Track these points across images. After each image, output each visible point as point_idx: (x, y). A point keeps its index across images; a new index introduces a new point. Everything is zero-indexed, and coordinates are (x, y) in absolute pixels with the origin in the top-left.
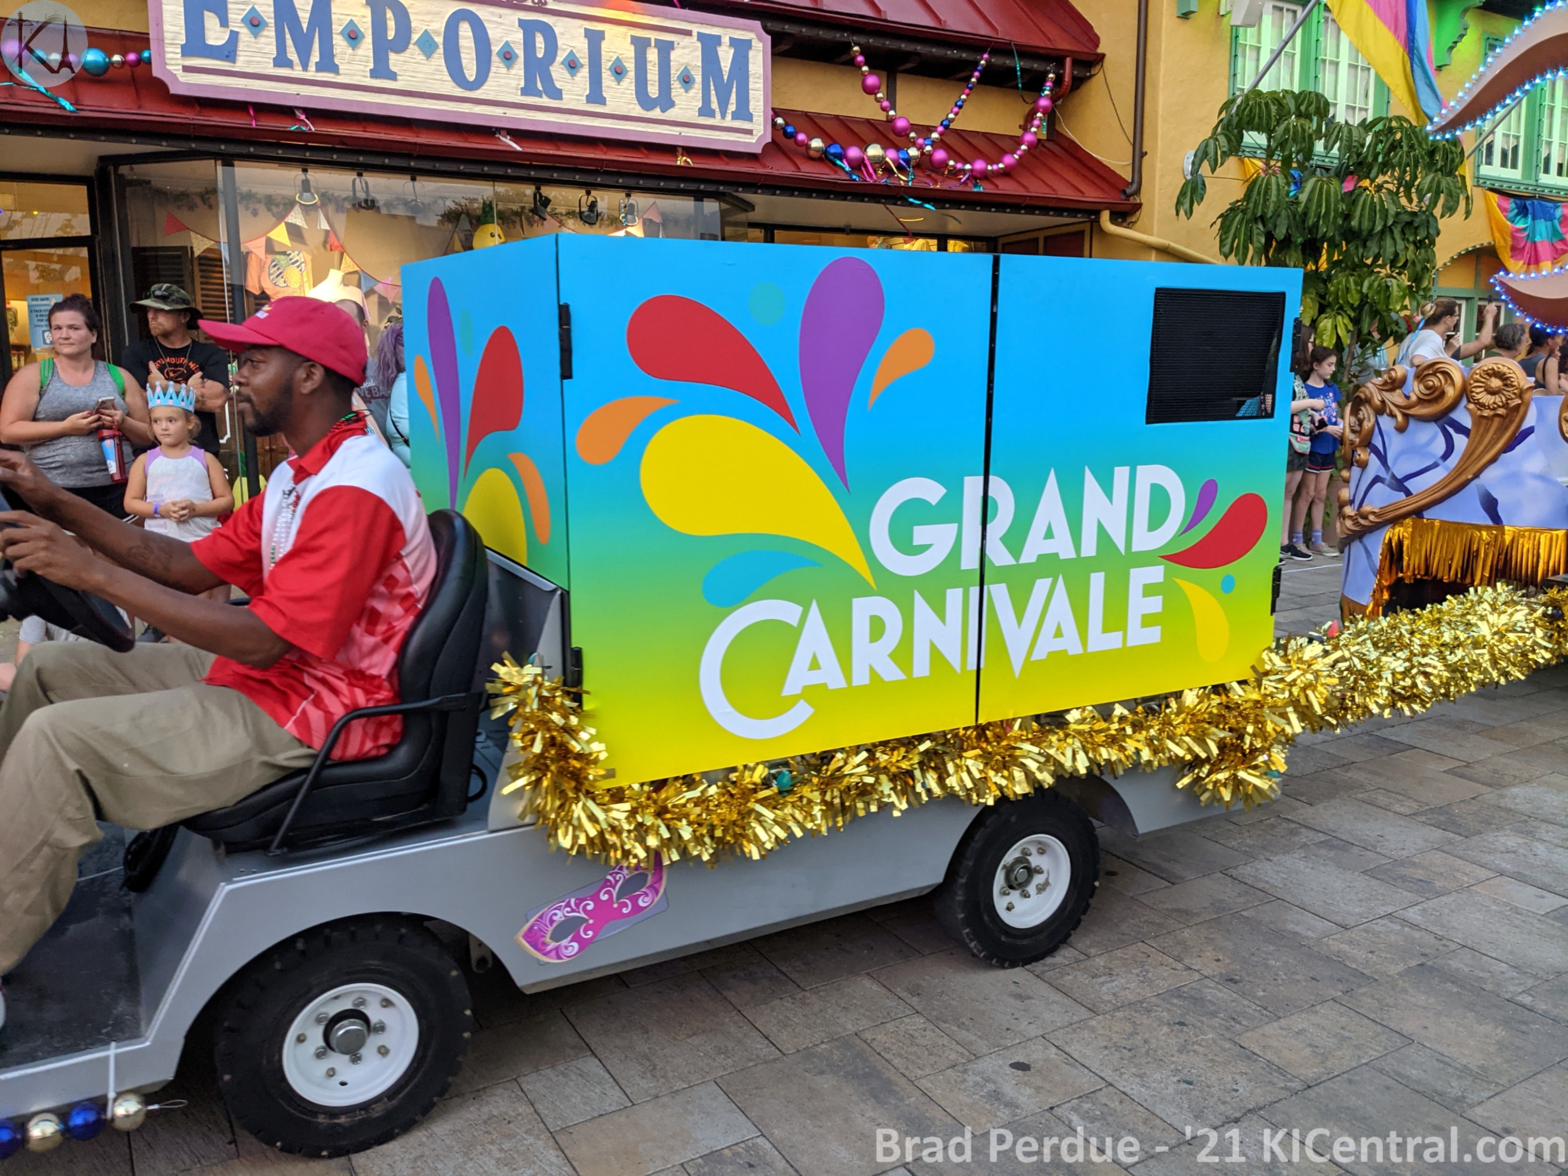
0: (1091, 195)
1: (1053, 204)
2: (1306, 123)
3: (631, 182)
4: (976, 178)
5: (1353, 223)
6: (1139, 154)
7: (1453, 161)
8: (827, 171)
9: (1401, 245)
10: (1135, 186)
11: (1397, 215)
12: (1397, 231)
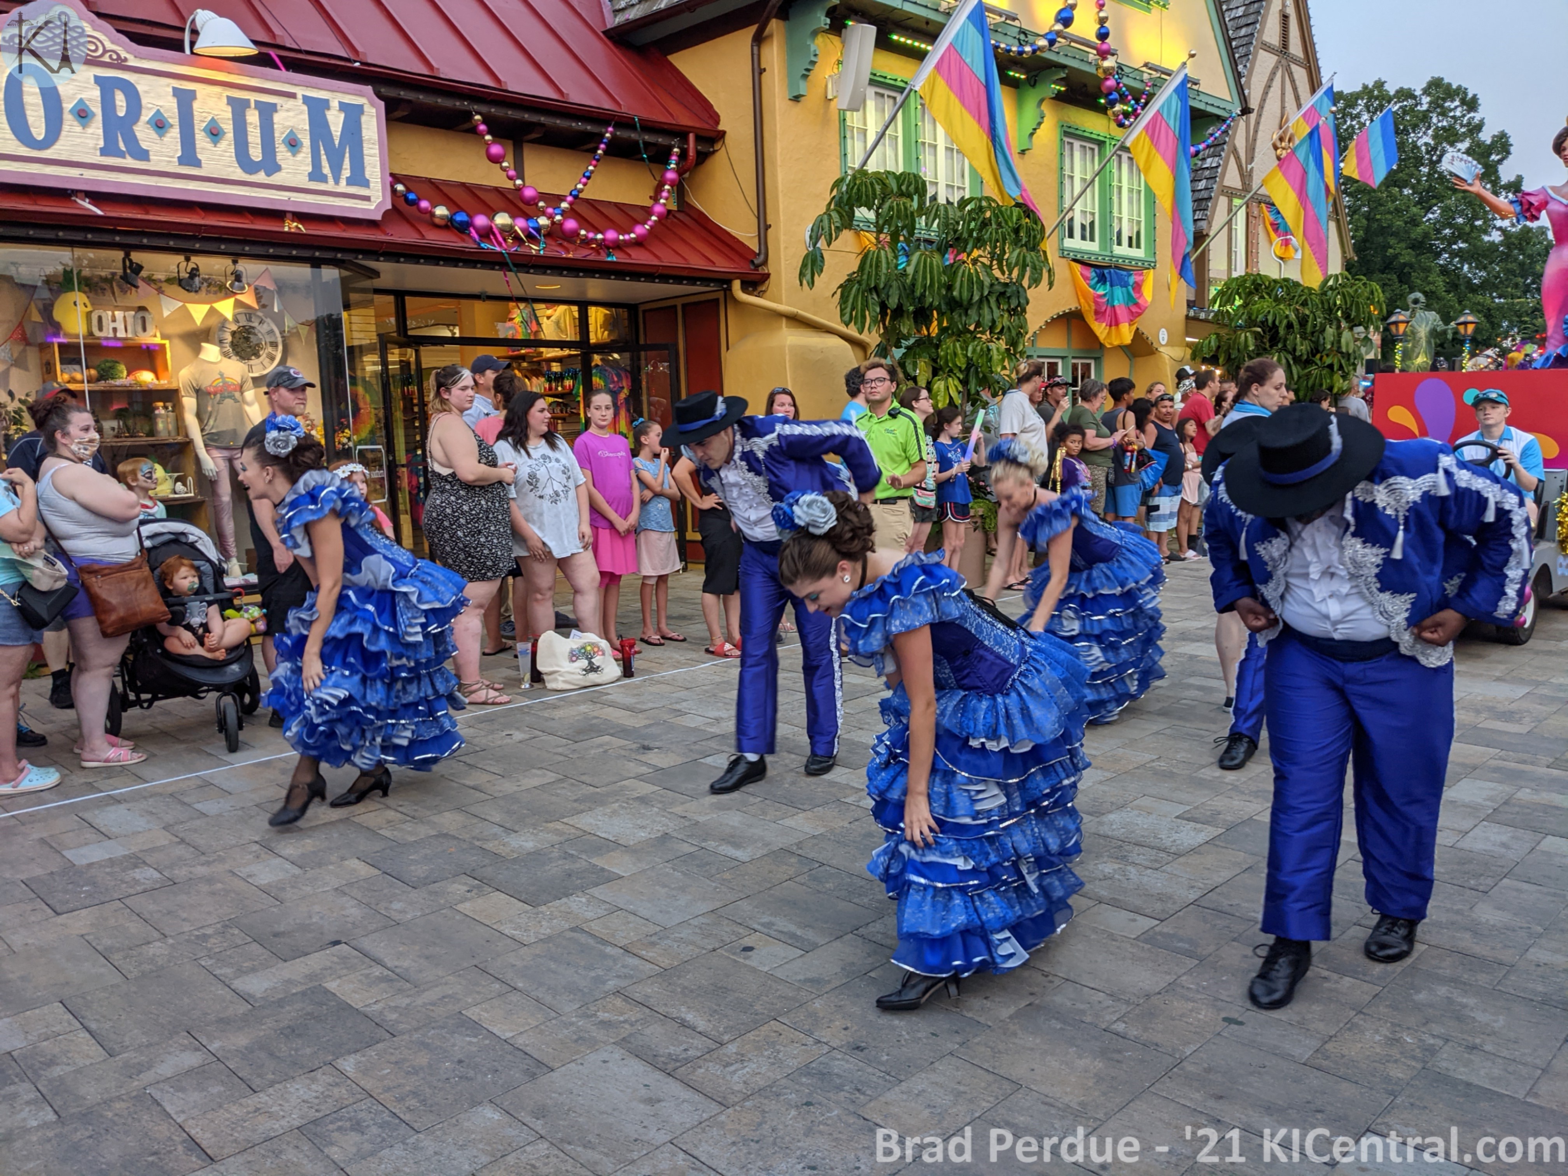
0: (722, 265)
1: (685, 273)
2: (907, 201)
3: (236, 248)
4: (608, 248)
5: (955, 293)
6: (764, 227)
7: (1035, 237)
8: (454, 239)
9: (997, 313)
10: (762, 257)
11: (992, 285)
12: (993, 300)
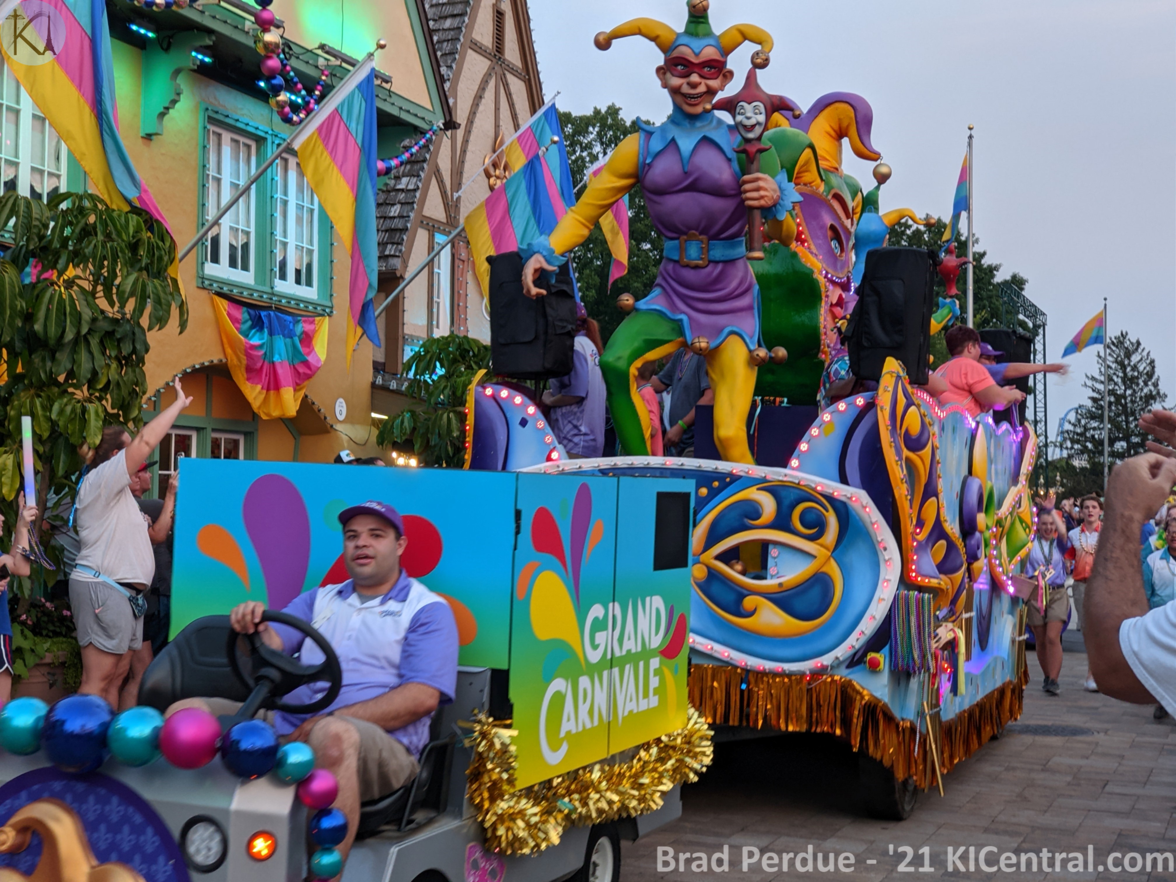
5: (37, 327)
7: (160, 258)
9: (100, 361)
11: (94, 320)
12: (94, 342)
